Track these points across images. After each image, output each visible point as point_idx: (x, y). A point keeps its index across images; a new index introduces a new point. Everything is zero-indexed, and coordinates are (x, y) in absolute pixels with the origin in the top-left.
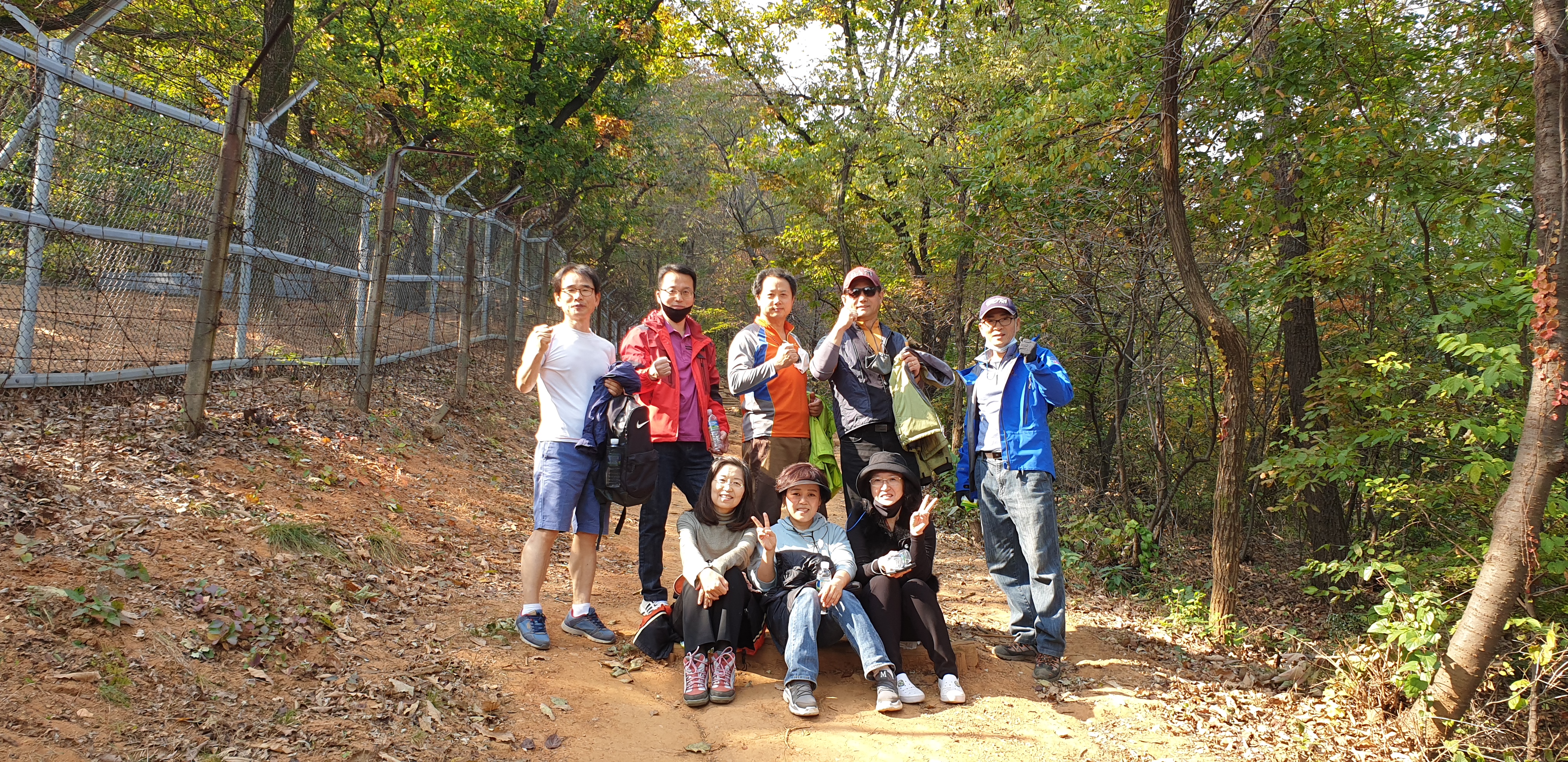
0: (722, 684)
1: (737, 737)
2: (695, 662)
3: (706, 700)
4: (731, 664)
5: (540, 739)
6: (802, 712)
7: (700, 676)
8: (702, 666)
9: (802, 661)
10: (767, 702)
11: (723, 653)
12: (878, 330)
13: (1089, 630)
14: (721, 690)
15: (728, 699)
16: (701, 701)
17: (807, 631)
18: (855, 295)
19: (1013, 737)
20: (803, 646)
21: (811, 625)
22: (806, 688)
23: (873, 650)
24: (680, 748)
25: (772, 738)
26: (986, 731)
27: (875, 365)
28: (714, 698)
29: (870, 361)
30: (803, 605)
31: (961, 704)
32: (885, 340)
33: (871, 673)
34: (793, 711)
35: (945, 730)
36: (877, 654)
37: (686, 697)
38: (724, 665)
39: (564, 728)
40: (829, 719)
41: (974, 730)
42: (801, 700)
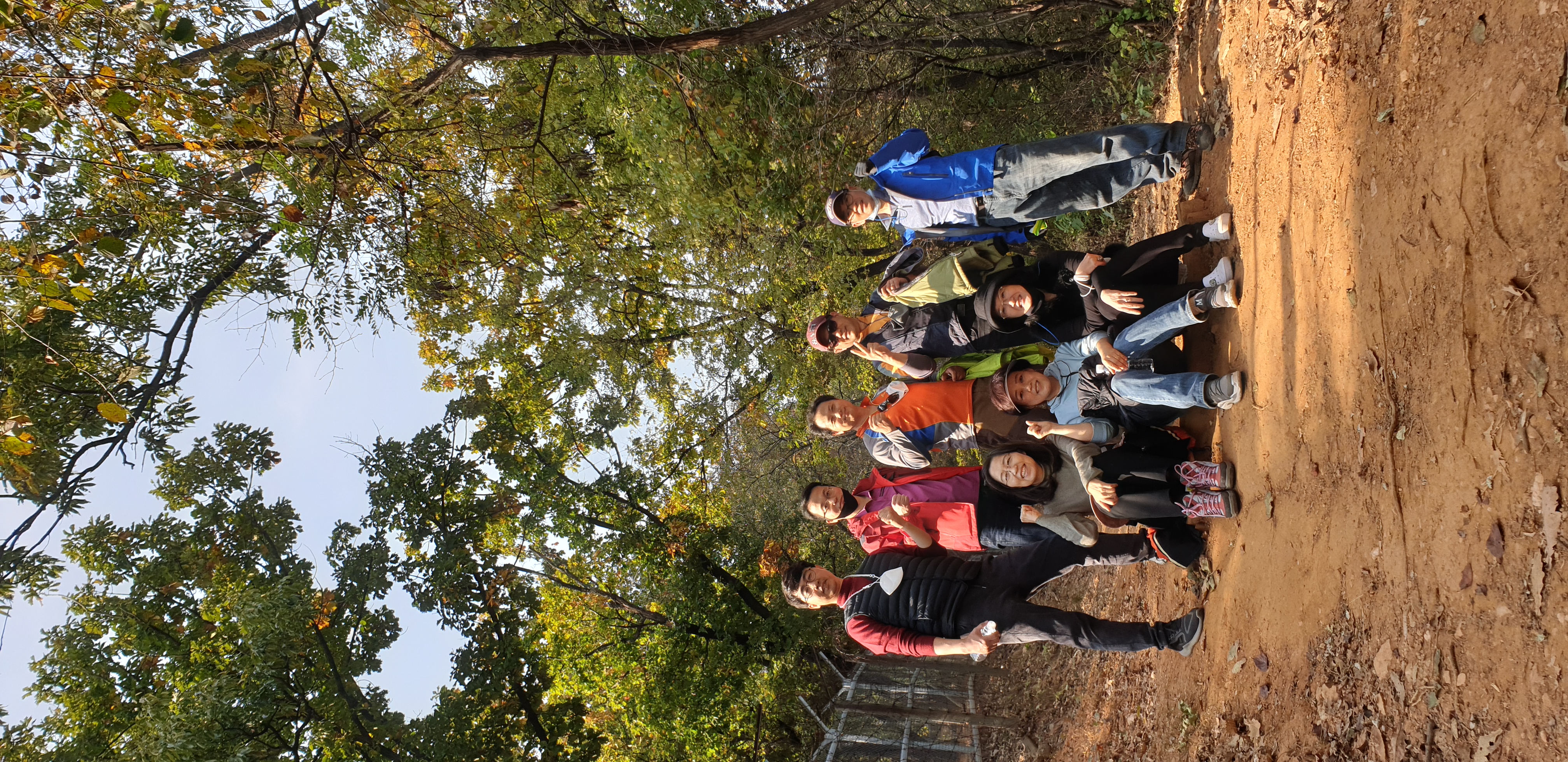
0: (1213, 476)
1: (1261, 462)
2: (1192, 505)
3: (1231, 494)
4: (1193, 466)
5: (1260, 676)
6: (1237, 390)
7: (1207, 501)
8: (1196, 498)
9: (1184, 391)
10: (1234, 426)
11: (1182, 475)
12: (868, 317)
13: (1180, 78)
14: (1219, 476)
15: (1229, 468)
16: (1231, 500)
17: (1155, 386)
18: (836, 341)
19: (1255, 164)
20: (1170, 390)
21: (1148, 381)
22: (1213, 386)
23: (1173, 314)
24: (1269, 524)
25: (1261, 423)
26: (1251, 192)
27: (899, 320)
28: (1228, 485)
29: (897, 326)
30: (1128, 389)
31: (1232, 217)
32: (877, 312)
33: (1198, 316)
34: (1238, 399)
35: (1252, 236)
36: (1176, 309)
37: (1229, 515)
38: (1194, 473)
39: (1252, 651)
40: (1245, 361)
41: (1251, 206)
42: (1225, 390)
